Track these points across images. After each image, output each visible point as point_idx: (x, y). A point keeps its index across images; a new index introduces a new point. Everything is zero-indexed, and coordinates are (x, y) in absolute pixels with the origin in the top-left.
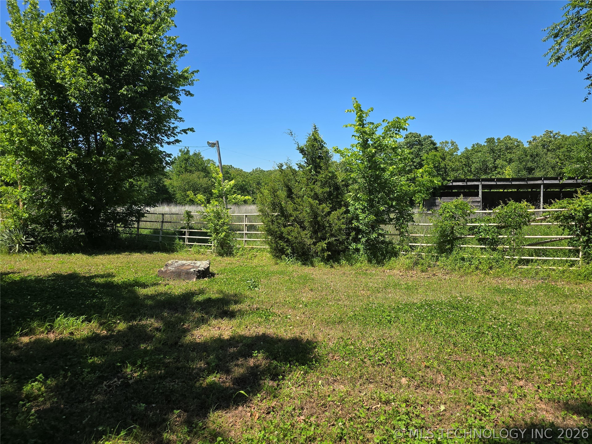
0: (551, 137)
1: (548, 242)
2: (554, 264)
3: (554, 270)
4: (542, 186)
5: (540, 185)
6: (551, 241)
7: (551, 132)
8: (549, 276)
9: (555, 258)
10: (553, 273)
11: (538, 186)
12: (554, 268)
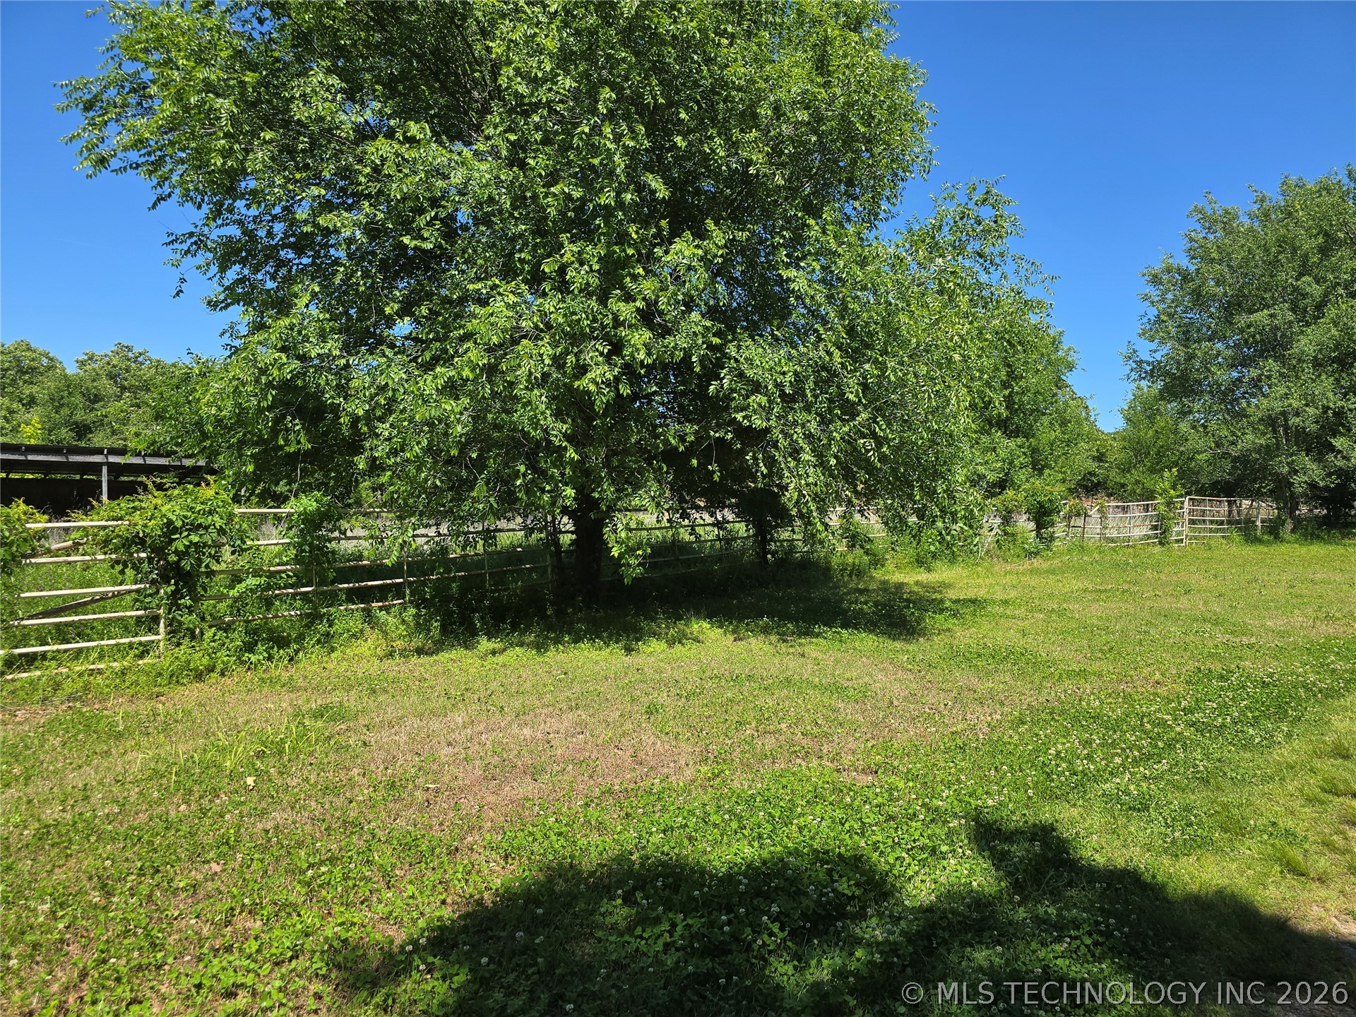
0: (128, 360)
1: (85, 604)
2: (101, 657)
3: (100, 672)
4: (105, 469)
5: (100, 465)
6: (93, 601)
7: (129, 349)
8: (86, 688)
9: (103, 643)
10: (99, 679)
11: (96, 468)
12: (102, 666)
